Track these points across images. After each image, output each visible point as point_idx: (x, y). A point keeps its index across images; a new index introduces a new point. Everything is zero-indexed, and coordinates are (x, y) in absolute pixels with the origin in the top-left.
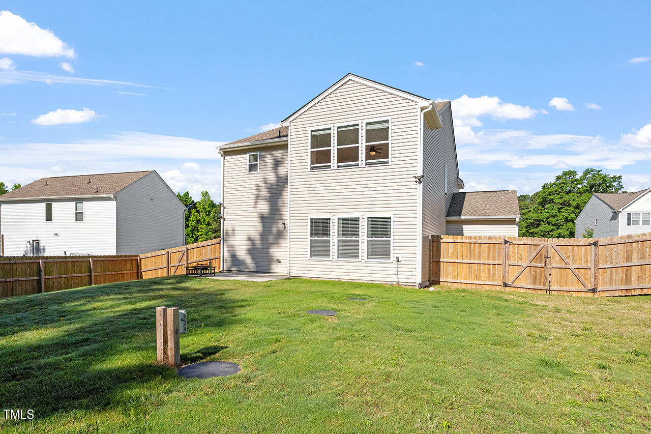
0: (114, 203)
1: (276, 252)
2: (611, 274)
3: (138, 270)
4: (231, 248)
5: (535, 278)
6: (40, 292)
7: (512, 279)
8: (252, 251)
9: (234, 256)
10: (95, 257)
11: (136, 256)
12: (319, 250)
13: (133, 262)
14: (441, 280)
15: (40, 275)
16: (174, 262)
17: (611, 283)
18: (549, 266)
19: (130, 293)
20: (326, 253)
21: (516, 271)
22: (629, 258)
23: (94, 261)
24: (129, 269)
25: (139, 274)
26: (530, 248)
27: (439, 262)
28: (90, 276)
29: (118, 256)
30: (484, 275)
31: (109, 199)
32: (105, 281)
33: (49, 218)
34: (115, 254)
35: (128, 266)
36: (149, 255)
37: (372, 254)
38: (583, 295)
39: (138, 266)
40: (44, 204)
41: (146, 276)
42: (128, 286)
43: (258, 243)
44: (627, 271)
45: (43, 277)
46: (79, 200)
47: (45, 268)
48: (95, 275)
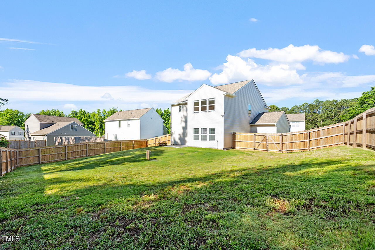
0: (139, 121)
1: (187, 139)
2: (287, 145)
3: (147, 144)
4: (174, 137)
5: (263, 146)
6: (121, 150)
7: (257, 147)
8: (180, 139)
9: (175, 140)
10: (135, 140)
11: (146, 140)
12: (196, 138)
13: (145, 142)
14: (236, 147)
15: (121, 146)
16: (157, 142)
17: (287, 148)
18: (268, 143)
19: (144, 150)
20: (198, 139)
21: (257, 144)
22: (292, 140)
23: (134, 142)
24: (144, 144)
25: (147, 145)
26: (262, 137)
27: (235, 141)
28: (133, 146)
29: (141, 140)
30: (249, 146)
31: (138, 119)
32: (137, 148)
33: (120, 126)
34: (140, 139)
35: (144, 143)
36: (150, 139)
37: (211, 139)
38: (278, 152)
39: (147, 143)
40: (118, 122)
41: (149, 146)
42: (143, 149)
43: (182, 136)
44: (291, 144)
45: (122, 147)
46: (129, 120)
47: (122, 144)
48: (135, 146)
